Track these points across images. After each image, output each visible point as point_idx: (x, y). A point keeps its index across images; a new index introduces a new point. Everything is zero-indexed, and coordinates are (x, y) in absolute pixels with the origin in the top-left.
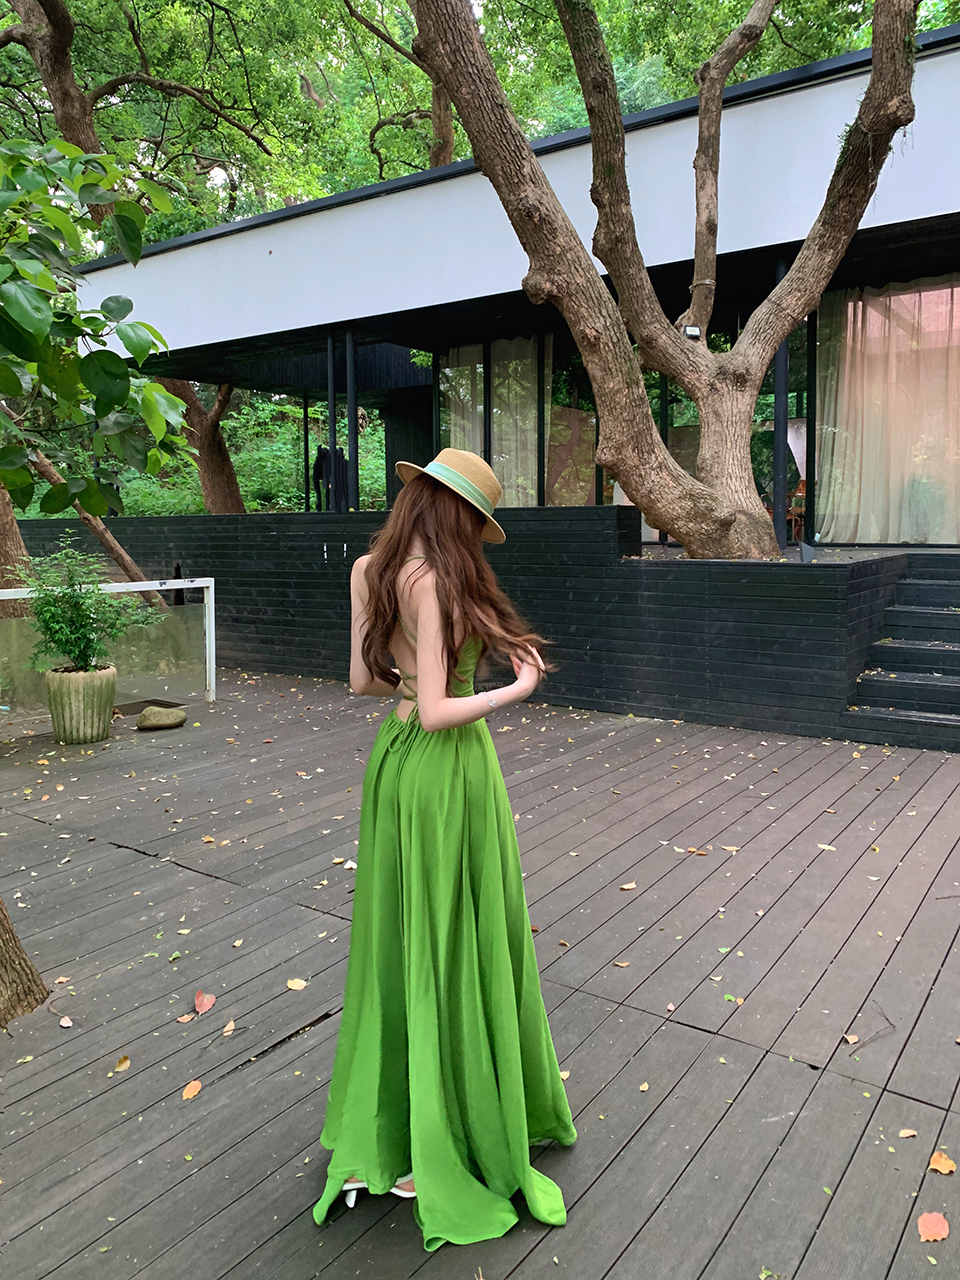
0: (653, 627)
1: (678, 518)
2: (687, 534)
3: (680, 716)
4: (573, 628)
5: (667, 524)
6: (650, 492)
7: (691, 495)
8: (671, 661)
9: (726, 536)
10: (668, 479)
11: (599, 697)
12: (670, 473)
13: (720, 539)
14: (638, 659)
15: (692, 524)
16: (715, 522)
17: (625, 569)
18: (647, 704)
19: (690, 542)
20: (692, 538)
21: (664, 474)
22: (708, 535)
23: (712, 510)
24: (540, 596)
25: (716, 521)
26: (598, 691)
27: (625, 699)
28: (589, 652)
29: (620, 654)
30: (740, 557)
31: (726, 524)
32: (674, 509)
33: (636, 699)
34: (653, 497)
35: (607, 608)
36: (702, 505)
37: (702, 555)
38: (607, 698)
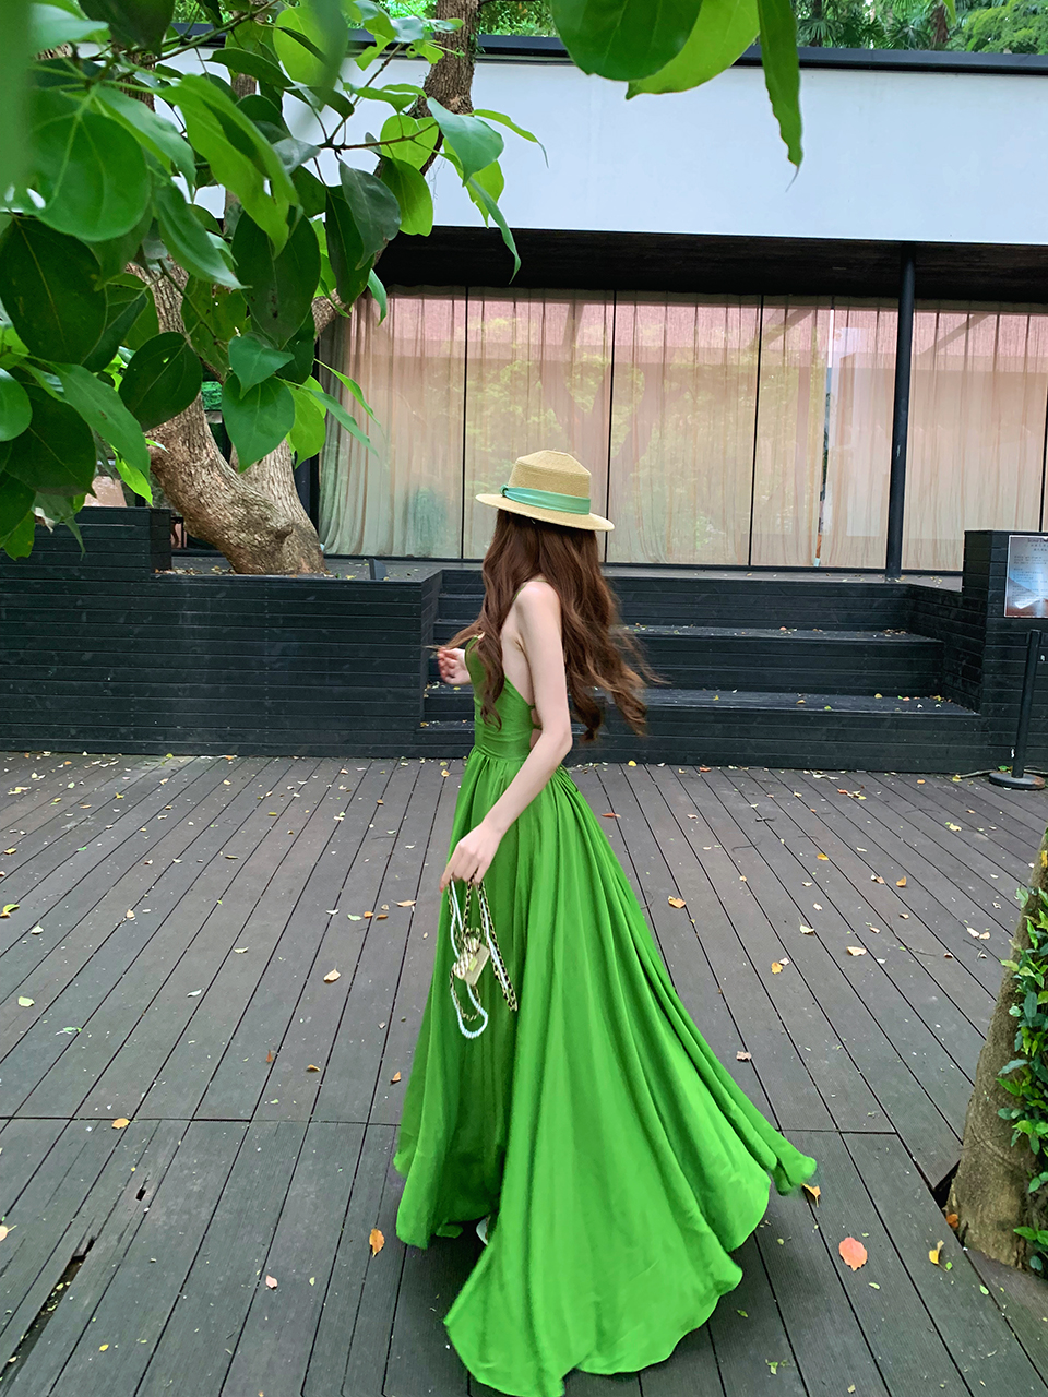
0: (199, 650)
1: (229, 527)
2: (238, 546)
3: (231, 751)
4: (88, 656)
5: (215, 532)
6: (201, 495)
7: (244, 500)
8: (223, 688)
9: (279, 549)
10: (220, 480)
11: (124, 737)
12: (222, 474)
13: (273, 553)
14: (179, 689)
15: (244, 535)
16: (269, 533)
17: (161, 585)
18: (190, 741)
19: (240, 556)
20: (242, 551)
21: (215, 474)
22: (261, 547)
23: (267, 519)
24: (37, 618)
25: (272, 532)
26: (123, 730)
27: (160, 738)
28: (112, 684)
29: (154, 685)
30: (292, 572)
31: (281, 536)
32: (225, 515)
33: (176, 736)
34: (203, 501)
35: (136, 631)
36: (255, 512)
37: (252, 570)
38: (136, 738)
